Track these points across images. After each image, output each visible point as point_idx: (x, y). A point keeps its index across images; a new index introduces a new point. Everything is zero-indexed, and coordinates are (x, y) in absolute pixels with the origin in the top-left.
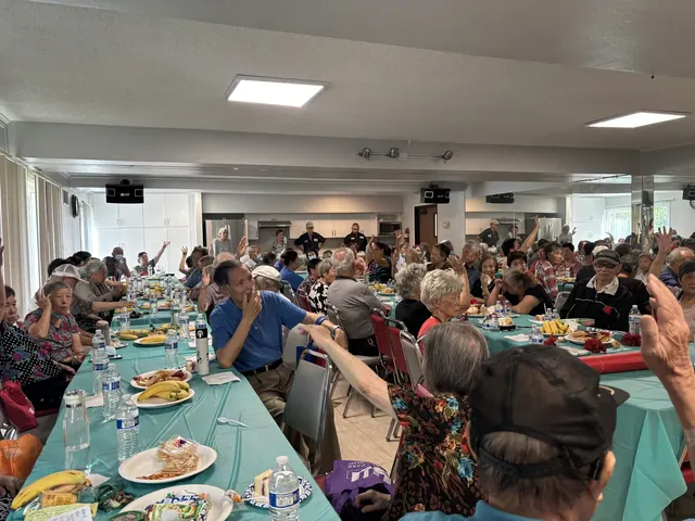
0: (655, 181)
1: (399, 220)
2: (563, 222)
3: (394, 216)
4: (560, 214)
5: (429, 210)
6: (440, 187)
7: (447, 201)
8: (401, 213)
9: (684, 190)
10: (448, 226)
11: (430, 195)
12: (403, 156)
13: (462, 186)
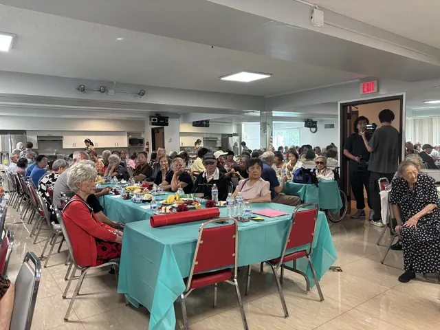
0: (274, 115)
1: (142, 136)
2: (241, 139)
3: (140, 134)
4: (238, 134)
5: (160, 130)
6: (163, 115)
7: (167, 125)
8: (144, 132)
9: (306, 122)
10: (170, 141)
11: (155, 120)
12: (111, 92)
13: (176, 116)
